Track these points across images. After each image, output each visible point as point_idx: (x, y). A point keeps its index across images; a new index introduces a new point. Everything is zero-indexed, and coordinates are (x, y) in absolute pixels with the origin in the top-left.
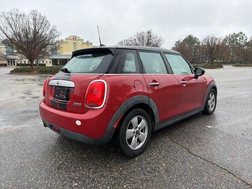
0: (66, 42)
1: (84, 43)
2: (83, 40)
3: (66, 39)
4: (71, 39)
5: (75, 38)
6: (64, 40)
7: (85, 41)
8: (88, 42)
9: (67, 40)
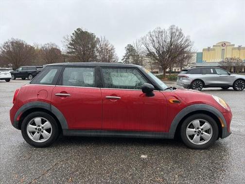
0: (214, 50)
1: (235, 48)
2: (234, 45)
3: (214, 46)
4: (219, 46)
5: (224, 44)
6: (212, 47)
7: (236, 46)
8: (240, 46)
9: (214, 48)
